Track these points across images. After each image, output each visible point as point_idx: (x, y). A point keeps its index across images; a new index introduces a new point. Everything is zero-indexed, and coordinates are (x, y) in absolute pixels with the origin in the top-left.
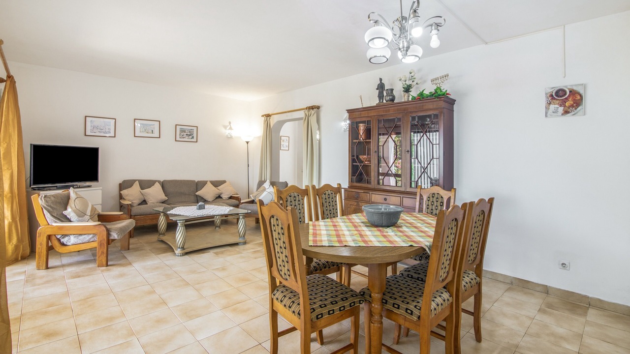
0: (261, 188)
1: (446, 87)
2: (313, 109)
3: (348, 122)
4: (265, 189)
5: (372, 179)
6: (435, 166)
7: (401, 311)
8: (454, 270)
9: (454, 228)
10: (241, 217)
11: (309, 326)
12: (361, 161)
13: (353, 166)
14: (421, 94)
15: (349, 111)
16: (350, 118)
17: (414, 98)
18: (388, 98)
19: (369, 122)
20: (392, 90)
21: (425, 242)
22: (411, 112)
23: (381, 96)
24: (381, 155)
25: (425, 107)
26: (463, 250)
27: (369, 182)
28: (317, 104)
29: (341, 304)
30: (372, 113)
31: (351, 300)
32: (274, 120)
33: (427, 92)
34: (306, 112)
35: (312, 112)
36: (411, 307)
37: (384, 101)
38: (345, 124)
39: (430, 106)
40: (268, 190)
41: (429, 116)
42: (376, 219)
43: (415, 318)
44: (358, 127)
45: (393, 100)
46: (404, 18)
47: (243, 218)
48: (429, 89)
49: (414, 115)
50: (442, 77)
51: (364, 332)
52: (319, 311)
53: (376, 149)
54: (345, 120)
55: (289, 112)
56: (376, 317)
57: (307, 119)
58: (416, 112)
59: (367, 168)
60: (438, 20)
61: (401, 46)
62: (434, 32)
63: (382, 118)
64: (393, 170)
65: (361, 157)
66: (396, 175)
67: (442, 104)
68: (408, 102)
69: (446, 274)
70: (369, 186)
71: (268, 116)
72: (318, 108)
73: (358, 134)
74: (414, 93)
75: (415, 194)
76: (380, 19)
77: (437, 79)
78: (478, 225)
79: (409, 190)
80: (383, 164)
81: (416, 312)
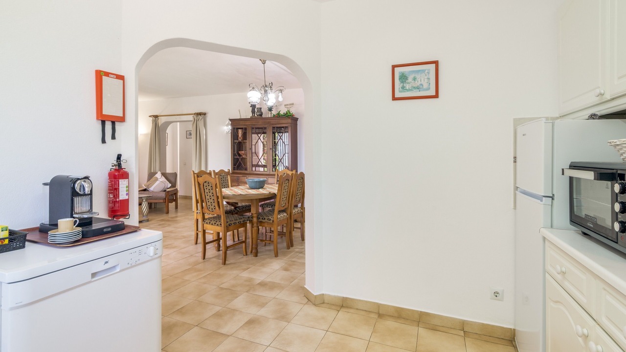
0: (153, 179)
1: (293, 111)
2: (200, 115)
3: (230, 127)
4: (157, 179)
5: (248, 167)
6: (286, 158)
7: (266, 220)
8: (289, 203)
9: (288, 184)
10: (144, 200)
11: (226, 229)
12: (240, 155)
13: (234, 158)
14: (279, 114)
15: (231, 120)
16: (231, 125)
17: (274, 115)
18: (258, 114)
19: (246, 129)
20: (261, 108)
21: (276, 191)
22: (273, 124)
23: (253, 112)
24: (253, 151)
25: (281, 122)
26: (292, 195)
27: (246, 169)
28: (203, 111)
29: (239, 220)
30: (248, 123)
31: (243, 219)
32: (162, 120)
33: (282, 113)
34: (195, 117)
35: (200, 117)
36: (270, 218)
37: (256, 115)
38: (228, 128)
39: (283, 121)
40: (161, 180)
41: (283, 127)
42: (253, 185)
43: (271, 221)
44: (237, 132)
45: (261, 115)
46: (266, 86)
47: (146, 201)
48: (283, 111)
49: (274, 126)
50: (290, 104)
51: (249, 234)
52: (229, 222)
53: (251, 147)
54: (227, 125)
55: (177, 115)
56: (255, 225)
57: (196, 122)
58: (276, 124)
59: (244, 160)
60: (281, 88)
61: (265, 99)
62: (280, 94)
63: (254, 127)
64: (263, 162)
65: (240, 152)
66: (264, 166)
67: (290, 121)
68: (271, 118)
69: (284, 204)
70: (246, 172)
71: (156, 117)
72: (205, 114)
73: (238, 136)
74: (274, 112)
75: (274, 175)
76: (255, 87)
77: (287, 105)
78: (300, 184)
79: (272, 173)
80: (255, 157)
81: (272, 219)
